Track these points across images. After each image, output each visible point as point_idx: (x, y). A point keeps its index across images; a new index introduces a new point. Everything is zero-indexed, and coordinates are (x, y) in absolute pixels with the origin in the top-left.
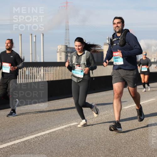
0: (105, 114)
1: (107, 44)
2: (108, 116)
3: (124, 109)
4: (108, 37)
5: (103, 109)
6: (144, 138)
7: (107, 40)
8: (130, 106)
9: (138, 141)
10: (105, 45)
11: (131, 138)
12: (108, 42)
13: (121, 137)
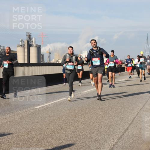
0: (18, 114)
1: (21, 46)
2: (21, 116)
3: (36, 108)
4: (21, 40)
5: (16, 109)
6: (54, 136)
7: (21, 42)
8: (42, 106)
9: (49, 138)
10: (18, 47)
11: (42, 136)
12: (21, 44)
13: (33, 135)
